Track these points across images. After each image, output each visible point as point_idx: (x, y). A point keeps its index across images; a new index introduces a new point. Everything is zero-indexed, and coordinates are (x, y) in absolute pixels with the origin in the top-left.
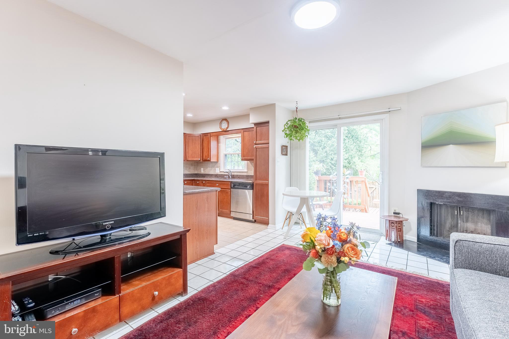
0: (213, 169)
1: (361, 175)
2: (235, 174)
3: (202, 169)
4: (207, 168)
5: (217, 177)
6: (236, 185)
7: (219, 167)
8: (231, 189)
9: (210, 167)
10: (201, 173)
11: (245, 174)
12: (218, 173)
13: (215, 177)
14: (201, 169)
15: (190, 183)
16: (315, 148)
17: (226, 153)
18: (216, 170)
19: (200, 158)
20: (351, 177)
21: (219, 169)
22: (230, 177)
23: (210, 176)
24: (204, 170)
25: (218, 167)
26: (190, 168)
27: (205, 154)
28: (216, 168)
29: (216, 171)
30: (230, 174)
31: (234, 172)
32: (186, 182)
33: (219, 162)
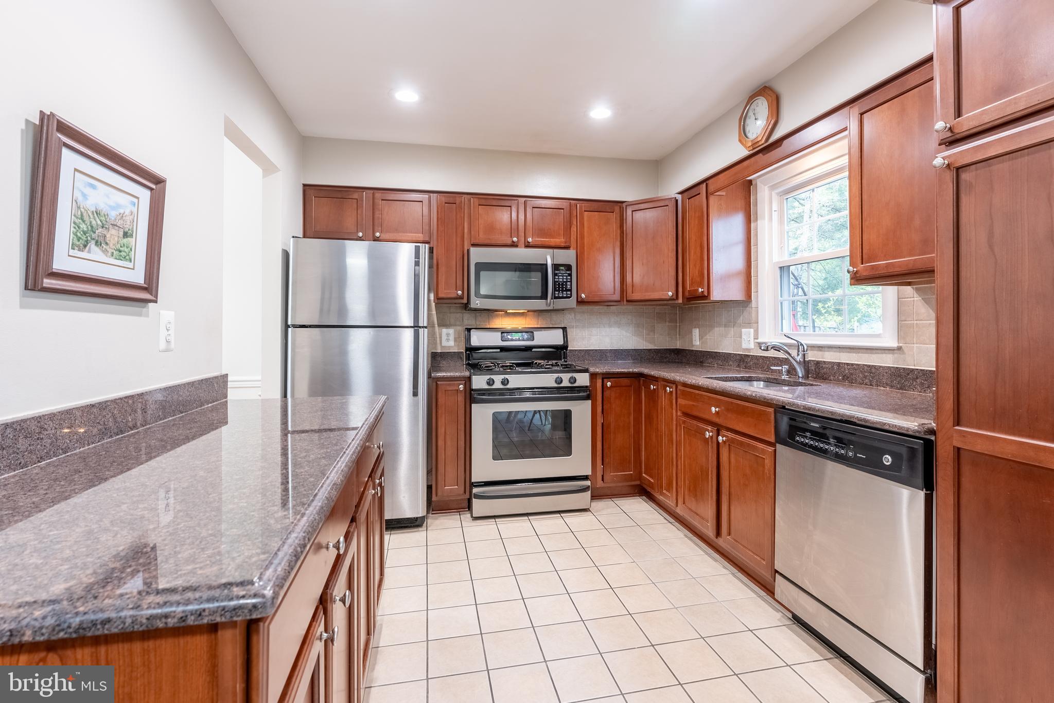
0: (732, 331)
2: (829, 357)
3: (696, 332)
4: (711, 327)
5: (746, 367)
6: (805, 430)
7: (753, 323)
8: (778, 446)
9: (720, 325)
10: (693, 346)
11: (887, 361)
12: (749, 350)
13: (739, 366)
14: (691, 332)
15: (630, 386)
17: (785, 259)
18: (744, 337)
19: (674, 289)
21: (752, 330)
22: (800, 372)
23: (720, 362)
24: (701, 338)
25: (748, 324)
26: (653, 330)
27: (691, 270)
28: (743, 330)
29: (741, 343)
30: (799, 358)
31: (820, 348)
32: (609, 384)
33: (753, 304)
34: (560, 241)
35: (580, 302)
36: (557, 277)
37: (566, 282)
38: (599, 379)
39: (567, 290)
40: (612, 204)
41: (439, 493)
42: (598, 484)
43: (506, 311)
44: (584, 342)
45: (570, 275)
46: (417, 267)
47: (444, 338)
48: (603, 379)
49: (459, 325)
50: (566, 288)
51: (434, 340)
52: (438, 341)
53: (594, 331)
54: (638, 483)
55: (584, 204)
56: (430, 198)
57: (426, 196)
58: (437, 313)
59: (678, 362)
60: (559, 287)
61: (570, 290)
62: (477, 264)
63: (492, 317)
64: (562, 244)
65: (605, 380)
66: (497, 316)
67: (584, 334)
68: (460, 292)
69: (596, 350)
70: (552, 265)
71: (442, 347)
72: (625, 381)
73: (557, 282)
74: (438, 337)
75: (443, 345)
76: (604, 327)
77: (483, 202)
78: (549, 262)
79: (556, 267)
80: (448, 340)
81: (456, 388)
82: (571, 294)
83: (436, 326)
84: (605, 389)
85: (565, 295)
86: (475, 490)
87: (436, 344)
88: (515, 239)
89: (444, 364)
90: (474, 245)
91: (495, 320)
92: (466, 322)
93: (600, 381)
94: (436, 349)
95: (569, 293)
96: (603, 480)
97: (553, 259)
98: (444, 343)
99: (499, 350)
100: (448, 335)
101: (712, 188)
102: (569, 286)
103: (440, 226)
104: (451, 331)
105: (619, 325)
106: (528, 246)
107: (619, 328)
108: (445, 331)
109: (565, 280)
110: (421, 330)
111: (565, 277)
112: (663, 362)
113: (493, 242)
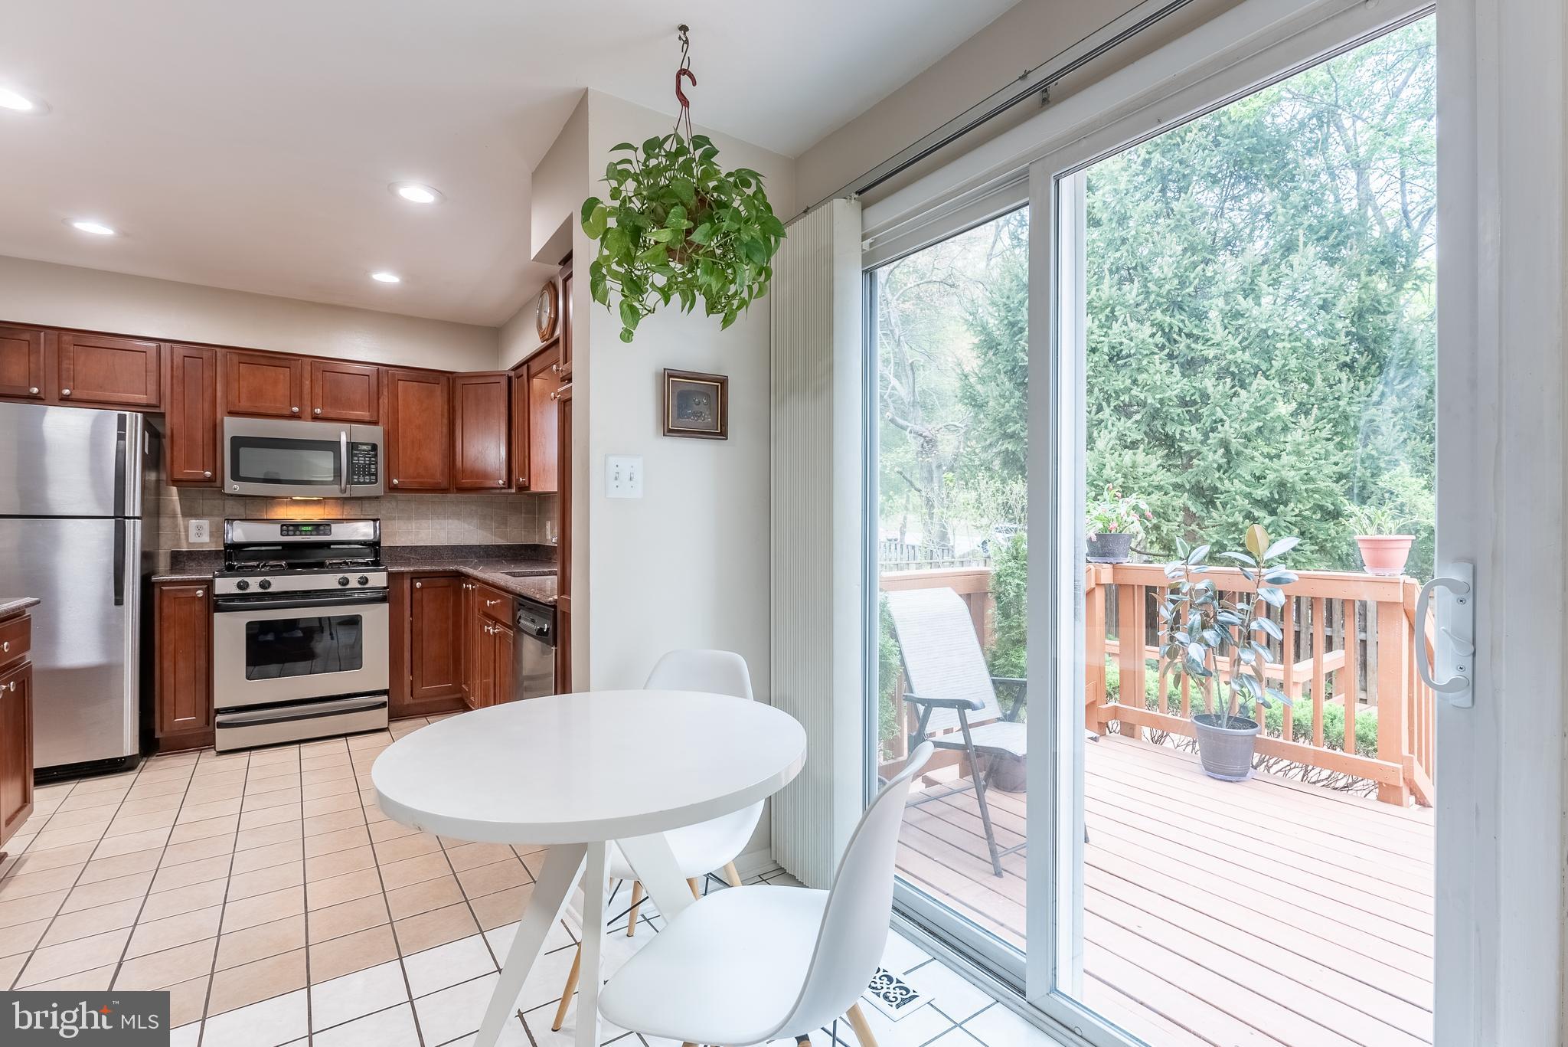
1: (1378, 563)
16: (1171, 429)
19: (505, 477)
20: (1301, 577)
32: (418, 585)
34: (364, 414)
35: (392, 489)
36: (356, 458)
37: (369, 465)
38: (407, 579)
39: (371, 474)
40: (438, 374)
41: (166, 728)
42: (406, 700)
43: (291, 498)
44: (410, 537)
45: (376, 456)
46: (122, 442)
47: (192, 531)
48: (412, 579)
49: (218, 516)
50: (369, 472)
51: (177, 534)
52: (183, 534)
53: (424, 523)
54: (458, 695)
55: (400, 372)
56: (159, 348)
57: (153, 345)
58: (180, 499)
59: (536, 560)
60: (359, 471)
61: (376, 475)
62: (234, 439)
63: (272, 505)
64: (367, 419)
65: (414, 580)
66: (280, 504)
67: (410, 528)
68: (208, 473)
69: (426, 546)
70: (347, 442)
71: (189, 544)
72: (442, 582)
73: (357, 463)
74: (182, 530)
75: (191, 541)
76: (439, 519)
77: (244, 359)
78: (344, 439)
79: (353, 446)
80: (199, 535)
81: (191, 594)
82: (376, 480)
83: (180, 515)
84: (414, 590)
85: (368, 481)
86: (219, 718)
87: (179, 540)
88: (296, 409)
89: (192, 566)
90: (232, 413)
91: (275, 509)
92: (228, 510)
93: (409, 581)
94: (178, 545)
95: (374, 477)
96: (412, 695)
97: (349, 435)
98: (193, 539)
99: (280, 548)
100: (199, 528)
101: (533, 370)
102: (373, 470)
103: (175, 386)
104: (205, 523)
105: (457, 516)
106: (316, 418)
107: (459, 519)
108: (193, 522)
109: (367, 462)
110: (129, 523)
111: (368, 459)
112: (517, 560)
113: (262, 411)
